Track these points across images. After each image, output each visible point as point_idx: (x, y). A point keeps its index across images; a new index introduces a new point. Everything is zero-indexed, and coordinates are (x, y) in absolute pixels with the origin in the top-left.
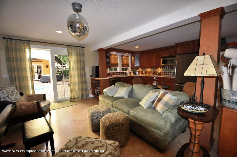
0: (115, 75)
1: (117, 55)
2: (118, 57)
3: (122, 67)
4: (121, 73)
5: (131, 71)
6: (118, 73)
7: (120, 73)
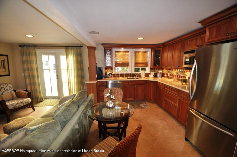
0: (123, 77)
1: (128, 52)
2: (129, 54)
3: (135, 66)
4: (133, 74)
5: (150, 72)
6: (128, 74)
7: (130, 74)
